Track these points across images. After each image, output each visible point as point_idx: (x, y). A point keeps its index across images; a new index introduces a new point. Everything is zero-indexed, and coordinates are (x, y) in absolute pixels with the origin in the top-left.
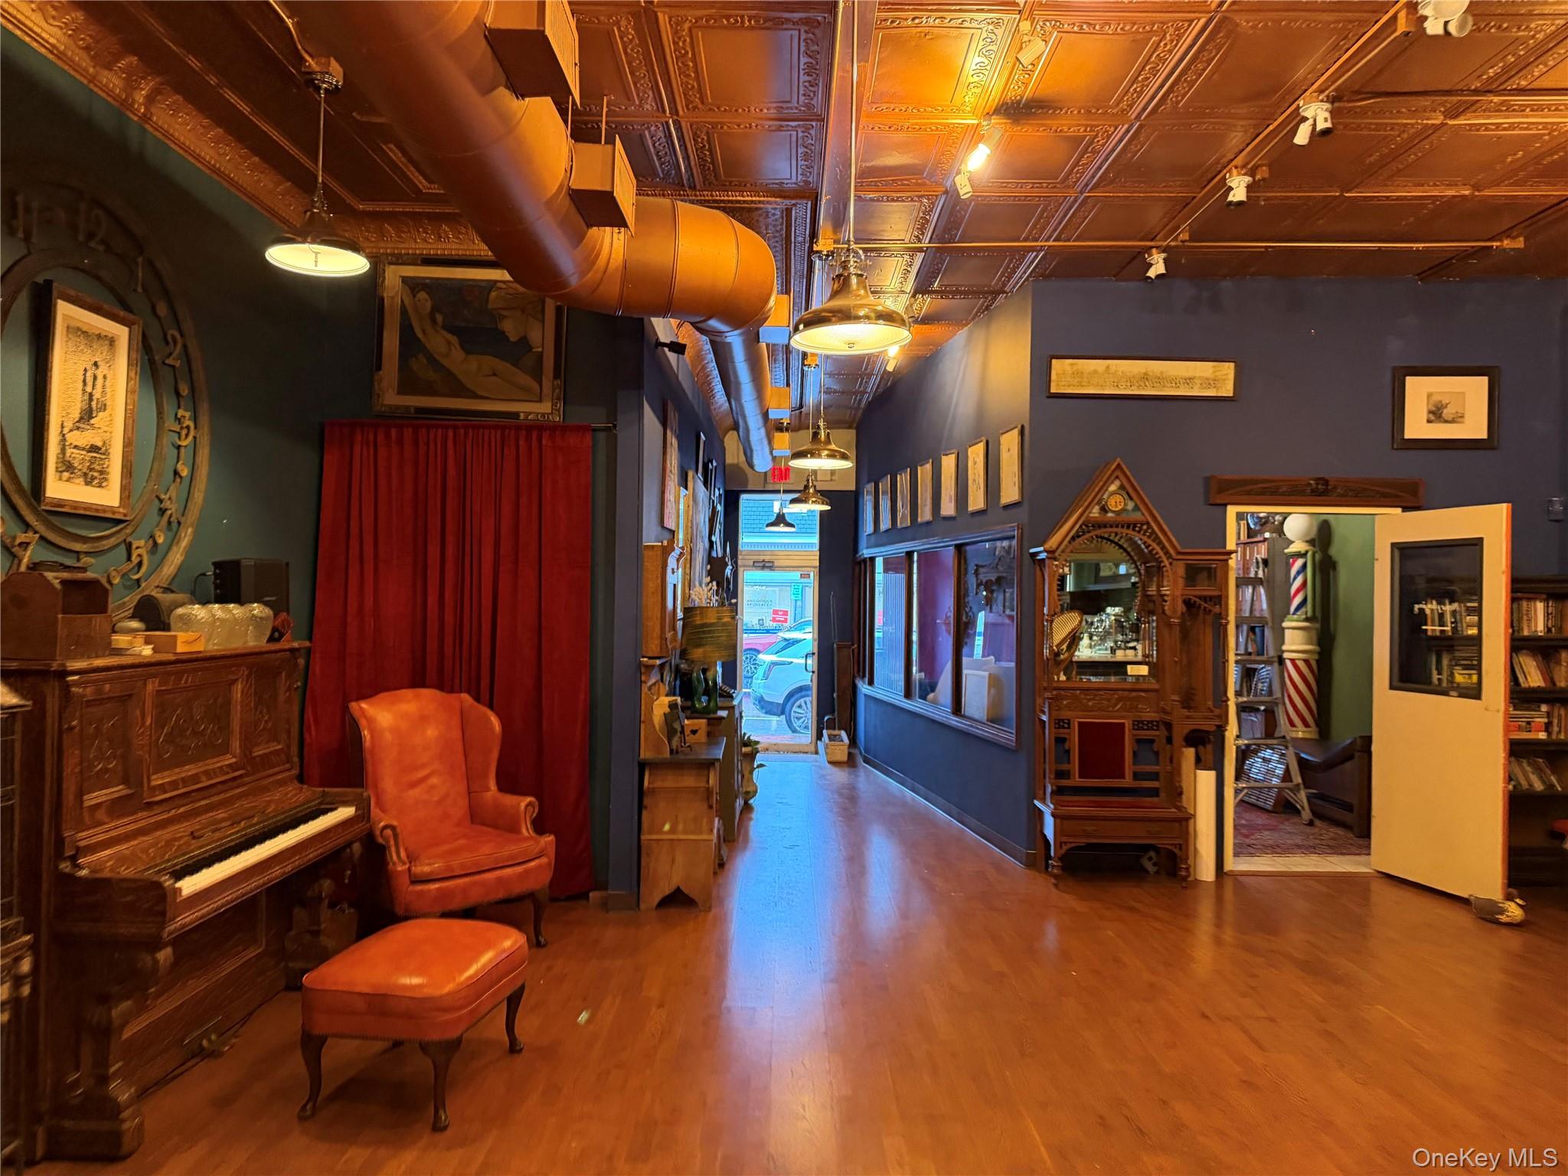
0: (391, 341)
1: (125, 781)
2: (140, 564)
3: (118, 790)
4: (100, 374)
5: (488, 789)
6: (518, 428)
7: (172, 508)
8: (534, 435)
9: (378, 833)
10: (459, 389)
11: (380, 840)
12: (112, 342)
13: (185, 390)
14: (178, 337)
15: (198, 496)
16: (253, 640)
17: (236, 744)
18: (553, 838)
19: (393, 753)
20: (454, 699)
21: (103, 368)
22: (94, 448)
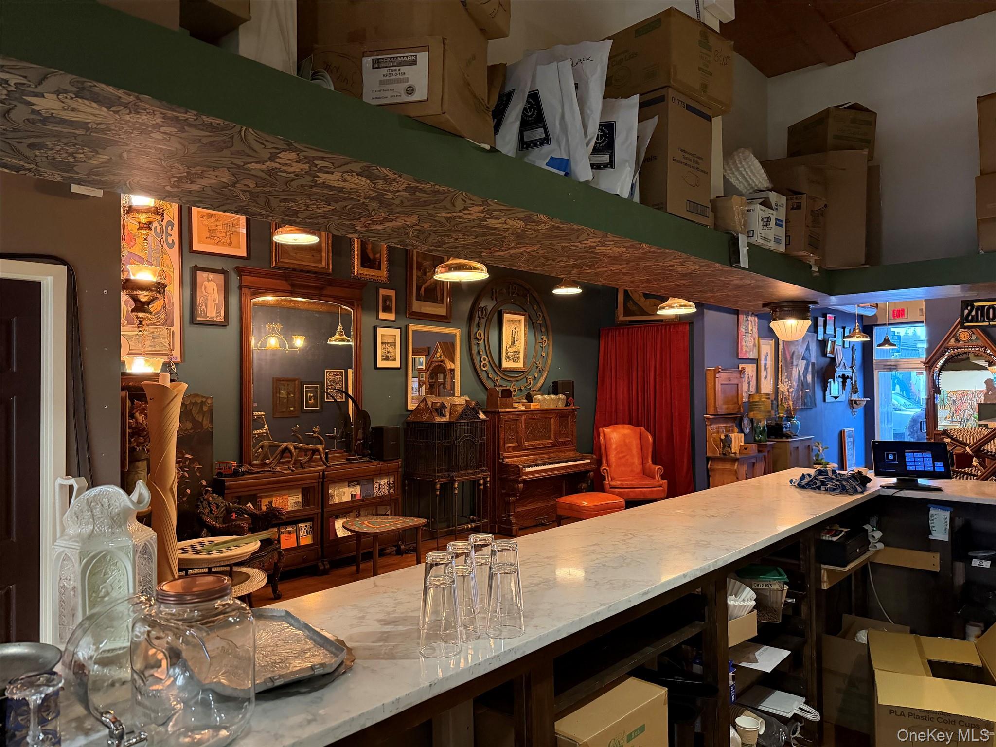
0: (621, 297)
1: (517, 442)
2: (530, 383)
3: (515, 444)
4: (516, 331)
5: (648, 463)
6: (662, 325)
7: (540, 366)
8: (668, 327)
9: (601, 471)
10: (643, 313)
11: (602, 473)
12: (519, 321)
13: (543, 330)
14: (541, 314)
15: (549, 362)
16: (561, 405)
17: (553, 437)
18: (666, 481)
19: (614, 446)
20: (638, 429)
21: (517, 329)
22: (516, 352)
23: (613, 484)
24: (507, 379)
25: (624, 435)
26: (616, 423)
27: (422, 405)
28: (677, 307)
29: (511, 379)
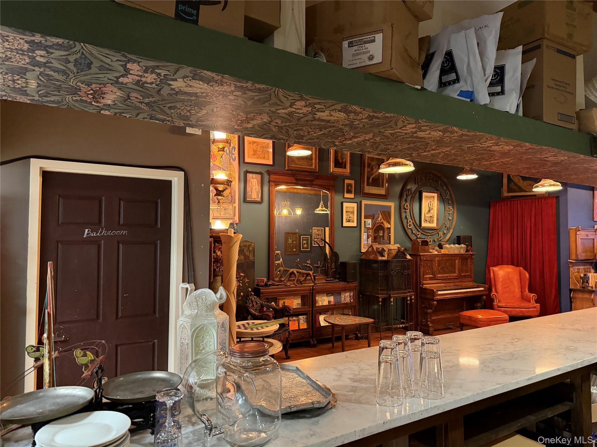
0: (505, 181)
1: (432, 275)
2: (441, 237)
3: (431, 276)
4: (431, 203)
5: (525, 291)
6: (535, 199)
7: (448, 226)
8: (540, 200)
9: (491, 295)
10: (522, 190)
11: (492, 297)
12: (434, 197)
13: (450, 202)
14: (448, 192)
15: (454, 223)
16: (463, 252)
17: (457, 272)
18: (539, 304)
19: (500, 280)
20: (518, 269)
21: (432, 202)
22: (431, 217)
23: (500, 304)
24: (425, 234)
25: (508, 273)
26: (502, 264)
27: (370, 249)
28: (547, 186)
29: (428, 234)
